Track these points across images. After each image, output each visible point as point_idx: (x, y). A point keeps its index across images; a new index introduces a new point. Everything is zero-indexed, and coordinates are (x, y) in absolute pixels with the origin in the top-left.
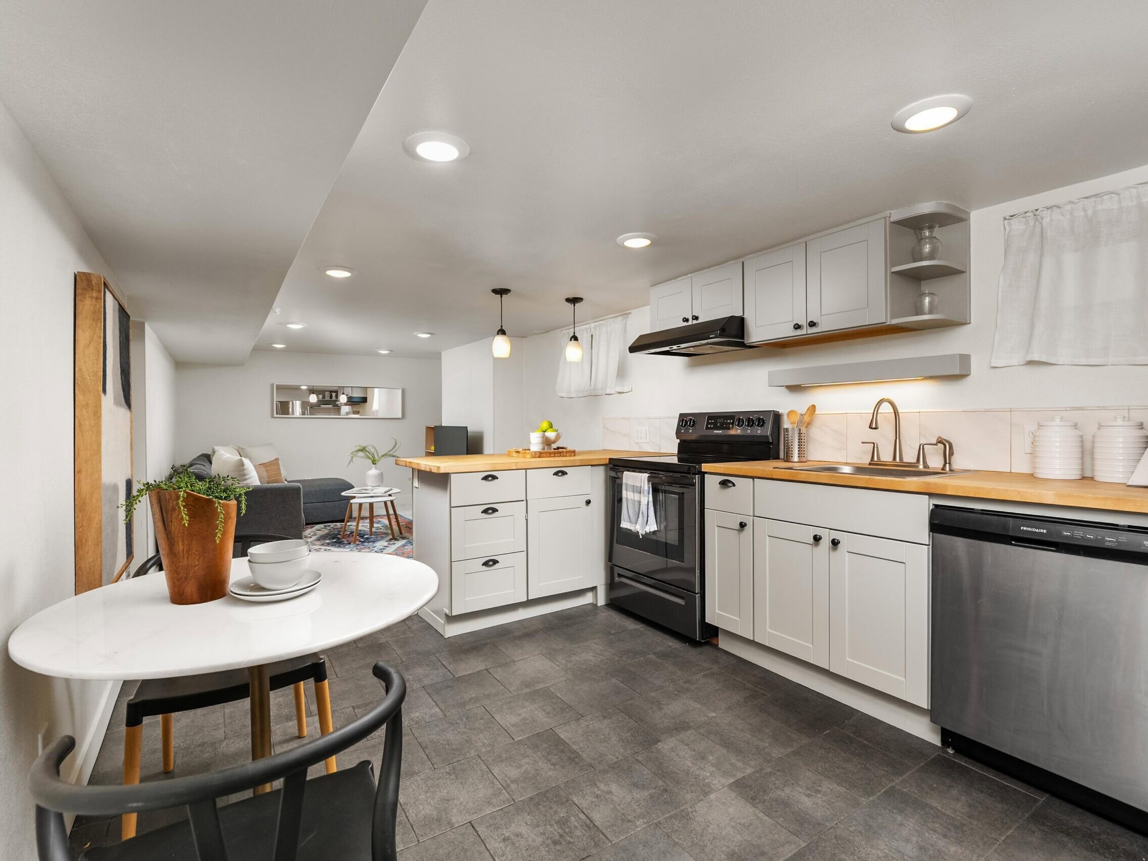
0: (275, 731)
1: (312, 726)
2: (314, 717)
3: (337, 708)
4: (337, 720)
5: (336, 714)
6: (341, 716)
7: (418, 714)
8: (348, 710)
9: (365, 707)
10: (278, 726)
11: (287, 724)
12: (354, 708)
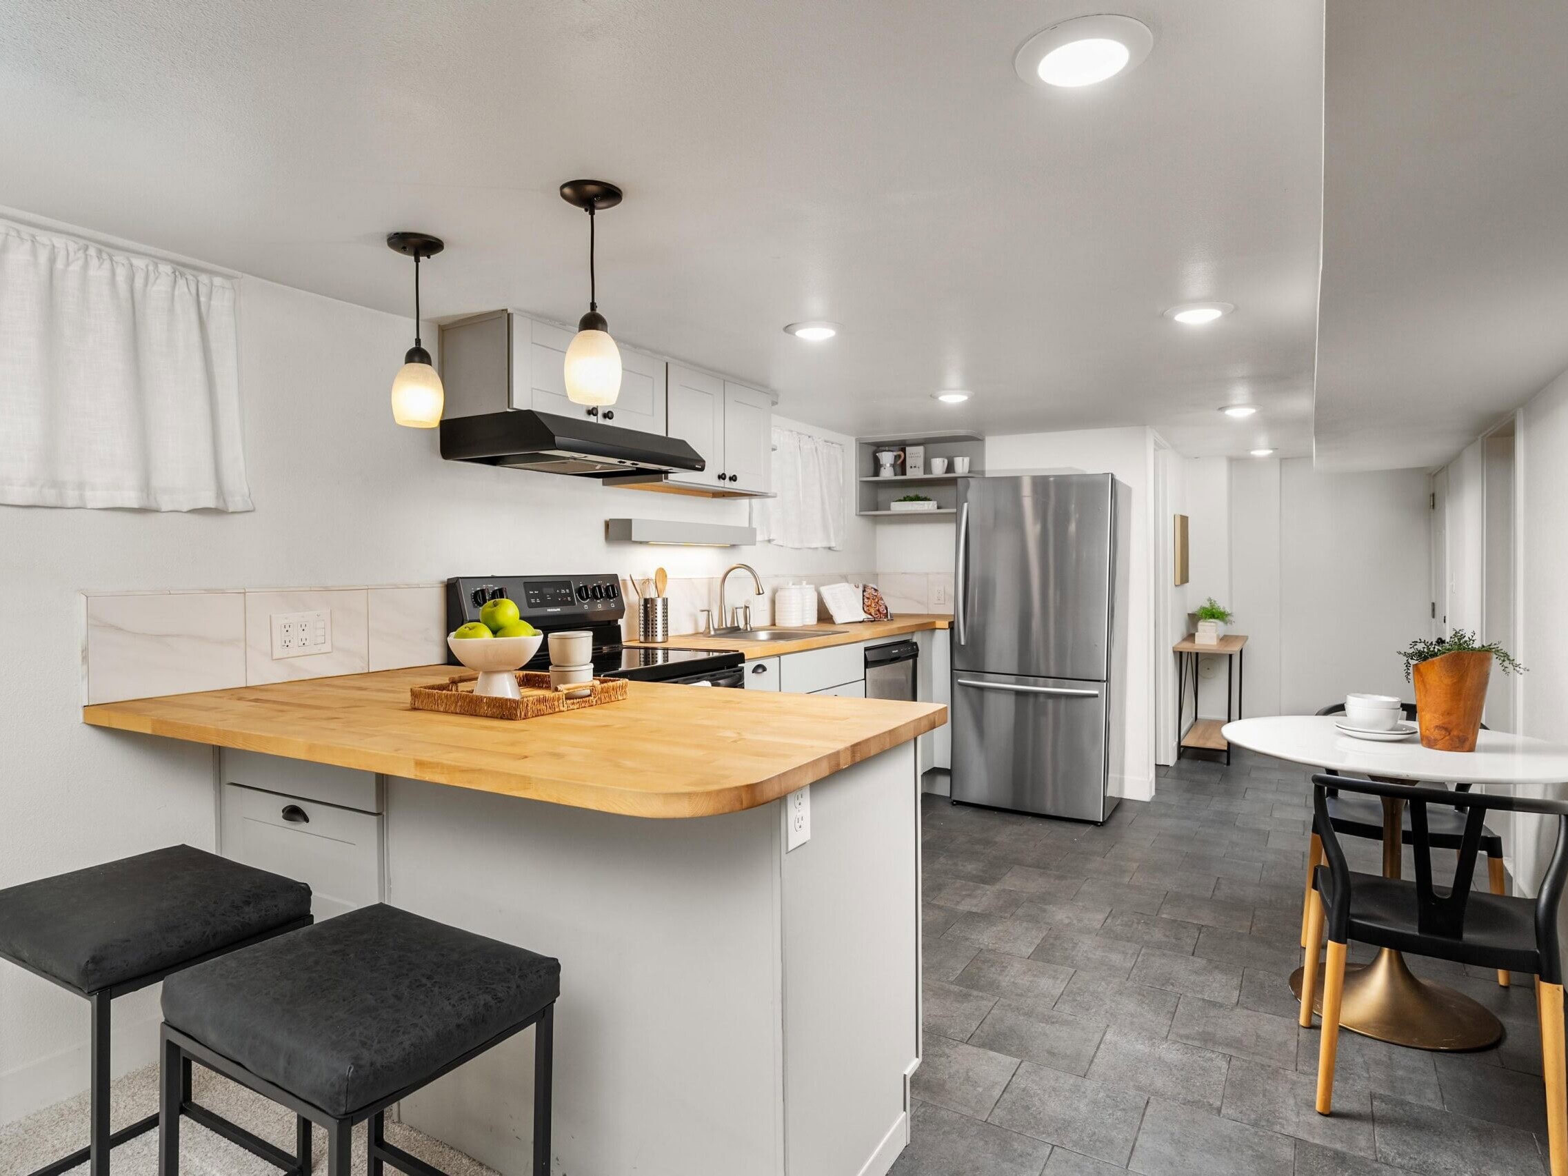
0: (1368, 1148)
1: (1302, 1120)
2: (1291, 1134)
3: (1248, 1127)
4: (1258, 1107)
5: (1253, 1116)
6: (1247, 1109)
7: (1139, 1047)
8: (1230, 1112)
9: (1200, 1101)
10: (1362, 1154)
11: (1344, 1150)
12: (1219, 1110)
